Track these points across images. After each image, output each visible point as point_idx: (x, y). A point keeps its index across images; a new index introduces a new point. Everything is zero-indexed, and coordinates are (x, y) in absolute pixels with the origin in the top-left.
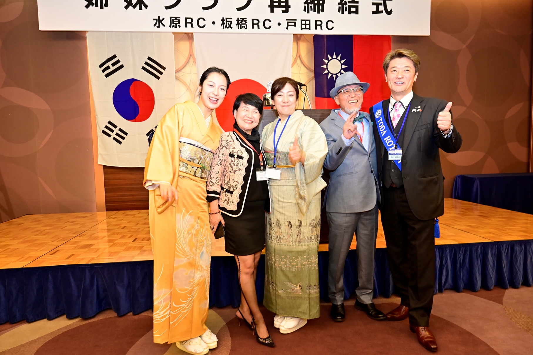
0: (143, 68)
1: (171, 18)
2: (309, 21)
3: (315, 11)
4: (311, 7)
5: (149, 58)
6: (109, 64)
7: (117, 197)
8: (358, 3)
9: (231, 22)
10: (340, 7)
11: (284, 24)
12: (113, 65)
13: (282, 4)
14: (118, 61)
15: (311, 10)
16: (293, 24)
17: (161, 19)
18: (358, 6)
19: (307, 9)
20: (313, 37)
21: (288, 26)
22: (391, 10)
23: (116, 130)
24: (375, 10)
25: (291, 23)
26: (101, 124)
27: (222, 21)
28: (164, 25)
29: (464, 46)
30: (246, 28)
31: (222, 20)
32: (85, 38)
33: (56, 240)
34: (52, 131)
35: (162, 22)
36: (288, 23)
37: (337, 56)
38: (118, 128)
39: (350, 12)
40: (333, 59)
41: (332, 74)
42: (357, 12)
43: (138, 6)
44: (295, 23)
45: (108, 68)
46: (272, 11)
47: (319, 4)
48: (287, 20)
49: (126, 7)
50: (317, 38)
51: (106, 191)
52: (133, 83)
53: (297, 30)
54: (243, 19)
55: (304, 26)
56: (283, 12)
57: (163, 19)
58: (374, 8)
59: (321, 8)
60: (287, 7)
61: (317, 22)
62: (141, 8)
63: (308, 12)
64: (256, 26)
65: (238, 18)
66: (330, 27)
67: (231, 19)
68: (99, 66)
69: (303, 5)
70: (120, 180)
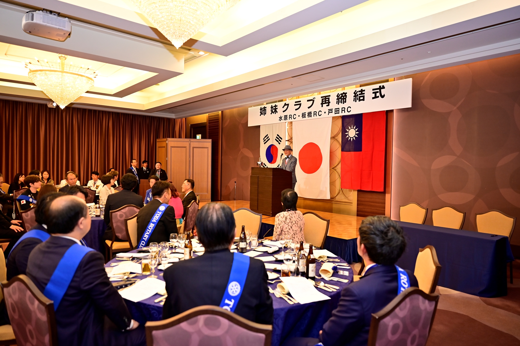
0: (276, 139)
1: (284, 116)
2: (339, 108)
3: (342, 103)
4: (340, 101)
5: (278, 135)
6: (266, 138)
8: (364, 94)
9: (305, 114)
10: (355, 98)
11: (327, 112)
12: (267, 139)
13: (327, 102)
14: (268, 137)
15: (340, 102)
17: (281, 117)
18: (364, 96)
20: (342, 117)
21: (329, 113)
22: (384, 94)
24: (374, 96)
27: (302, 115)
28: (282, 120)
29: (455, 108)
30: (311, 117)
32: (260, 128)
36: (329, 111)
39: (360, 100)
40: (351, 128)
41: (351, 138)
42: (363, 100)
43: (274, 112)
44: (332, 111)
45: (265, 140)
46: (322, 106)
47: (344, 99)
48: (328, 110)
52: (272, 146)
54: (310, 112)
55: (336, 112)
56: (327, 106)
59: (345, 101)
60: (329, 103)
61: (343, 109)
63: (338, 104)
64: (315, 115)
65: (308, 112)
66: (349, 110)
67: (306, 113)
68: (263, 139)
69: (336, 101)
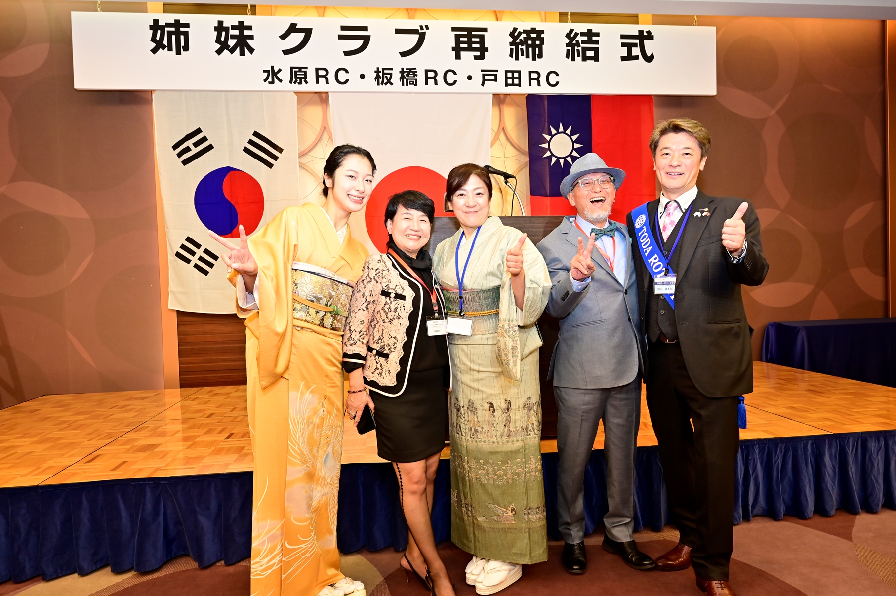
0: (246, 150)
1: (292, 68)
2: (519, 72)
3: (527, 57)
4: (522, 50)
5: (256, 134)
6: (189, 143)
7: (200, 363)
8: (598, 44)
9: (391, 74)
10: (569, 50)
11: (478, 78)
12: (196, 144)
13: (474, 46)
14: (204, 139)
15: (522, 55)
16: (493, 77)
17: (276, 70)
18: (598, 48)
19: (515, 54)
20: (526, 98)
21: (484, 80)
22: (652, 54)
23: (200, 253)
24: (625, 54)
25: (489, 76)
26: (175, 242)
27: (376, 74)
28: (280, 81)
29: (773, 112)
30: (416, 85)
31: (375, 72)
32: (149, 102)
33: (95, 437)
34: (92, 254)
35: (278, 75)
36: (484, 75)
37: (565, 129)
38: (202, 249)
39: (585, 58)
40: (558, 133)
41: (558, 158)
42: (596, 58)
43: (238, 49)
44: (496, 75)
45: (188, 149)
46: (458, 57)
47: (534, 46)
48: (482, 71)
49: (219, 52)
50: (532, 100)
51: (181, 354)
52: (229, 174)
53: (499, 87)
54: (411, 69)
55: (510, 82)
56: (476, 58)
57: (280, 70)
58: (624, 52)
59: (537, 53)
60: (483, 50)
61: (532, 74)
62: (242, 53)
63: (517, 59)
64: (431, 81)
65: (402, 69)
66: (553, 82)
68: (172, 147)
69: (508, 48)
70: (205, 334)
